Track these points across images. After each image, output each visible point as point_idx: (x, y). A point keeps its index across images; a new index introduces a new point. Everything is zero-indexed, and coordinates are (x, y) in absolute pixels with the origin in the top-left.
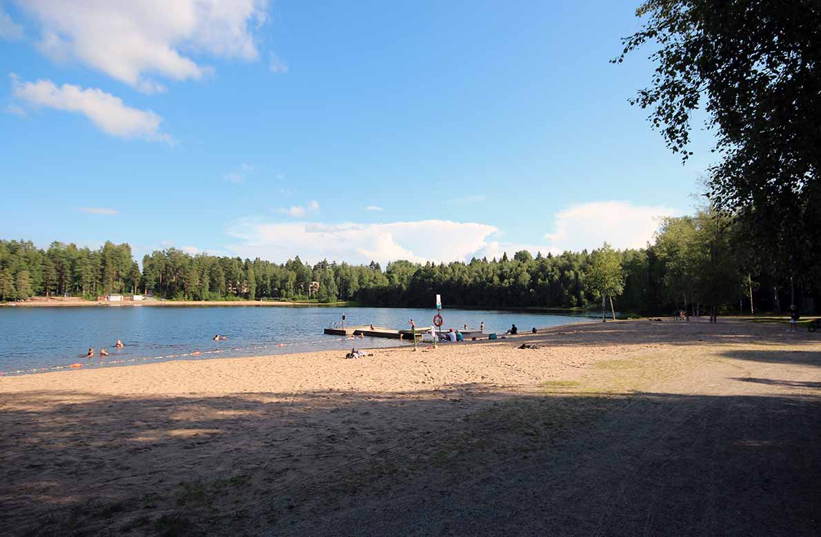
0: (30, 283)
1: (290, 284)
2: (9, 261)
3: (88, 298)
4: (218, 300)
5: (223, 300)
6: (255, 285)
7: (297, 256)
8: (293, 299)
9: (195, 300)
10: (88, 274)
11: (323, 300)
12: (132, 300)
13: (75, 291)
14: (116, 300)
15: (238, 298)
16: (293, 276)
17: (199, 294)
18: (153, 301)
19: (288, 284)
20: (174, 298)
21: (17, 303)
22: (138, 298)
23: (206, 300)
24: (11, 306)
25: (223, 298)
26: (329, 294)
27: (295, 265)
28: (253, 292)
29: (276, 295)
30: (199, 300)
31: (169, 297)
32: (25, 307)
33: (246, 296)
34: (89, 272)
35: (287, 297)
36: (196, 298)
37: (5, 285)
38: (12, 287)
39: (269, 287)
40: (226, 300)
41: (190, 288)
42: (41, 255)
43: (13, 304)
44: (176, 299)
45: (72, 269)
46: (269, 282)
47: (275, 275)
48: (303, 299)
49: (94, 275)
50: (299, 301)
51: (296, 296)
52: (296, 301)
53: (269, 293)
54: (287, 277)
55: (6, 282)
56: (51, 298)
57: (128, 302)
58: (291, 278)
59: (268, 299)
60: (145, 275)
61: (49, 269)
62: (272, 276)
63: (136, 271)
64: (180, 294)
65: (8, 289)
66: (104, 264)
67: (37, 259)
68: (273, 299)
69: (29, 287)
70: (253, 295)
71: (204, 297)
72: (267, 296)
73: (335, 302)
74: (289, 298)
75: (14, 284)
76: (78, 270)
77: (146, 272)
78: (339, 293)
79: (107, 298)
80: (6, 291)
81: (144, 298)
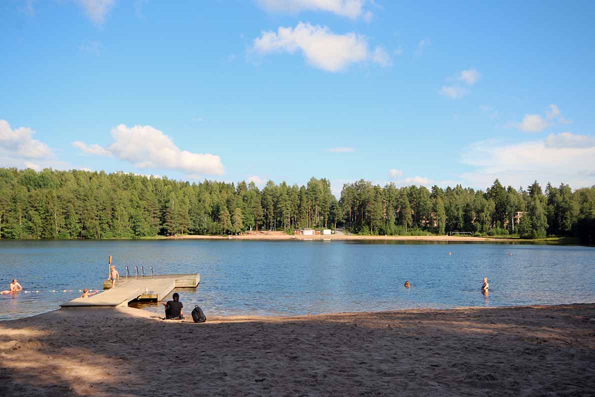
0: (242, 219)
1: (486, 216)
2: (231, 200)
3: (288, 232)
4: (403, 235)
5: (408, 235)
6: (444, 217)
7: (497, 181)
8: (489, 234)
9: (380, 234)
11: (526, 234)
12: (322, 234)
13: (279, 226)
14: (309, 234)
15: (426, 232)
16: (491, 205)
17: (383, 227)
18: (341, 235)
19: (483, 214)
21: (234, 237)
22: (327, 232)
23: (391, 234)
24: (228, 239)
25: (410, 233)
26: (534, 226)
27: (496, 192)
28: (443, 225)
29: (469, 229)
30: (384, 235)
31: (356, 233)
32: (239, 240)
33: (436, 231)
34: (289, 208)
35: (482, 231)
36: (382, 232)
37: (225, 221)
38: (230, 222)
39: (461, 219)
40: (412, 235)
41: (375, 221)
42: (255, 194)
43: (230, 237)
44: (361, 233)
45: (275, 206)
46: (461, 213)
47: (468, 205)
48: (502, 233)
49: (292, 210)
50: (497, 236)
51: (493, 230)
52: (493, 237)
53: (462, 226)
54: (483, 206)
55: (226, 218)
56: (261, 232)
57: (319, 237)
58: (488, 208)
59: (461, 234)
60: (334, 209)
61: (257, 206)
62: (464, 206)
63: (326, 206)
64: (366, 228)
65: (227, 224)
66: (301, 200)
67: (252, 197)
68: (466, 234)
69: (241, 223)
70: (444, 229)
71: (389, 231)
72: (460, 230)
73: (544, 238)
74: (484, 233)
75: (231, 220)
76: (279, 206)
77: (334, 206)
78: (548, 226)
79: (302, 232)
80: (225, 226)
81: (333, 232)
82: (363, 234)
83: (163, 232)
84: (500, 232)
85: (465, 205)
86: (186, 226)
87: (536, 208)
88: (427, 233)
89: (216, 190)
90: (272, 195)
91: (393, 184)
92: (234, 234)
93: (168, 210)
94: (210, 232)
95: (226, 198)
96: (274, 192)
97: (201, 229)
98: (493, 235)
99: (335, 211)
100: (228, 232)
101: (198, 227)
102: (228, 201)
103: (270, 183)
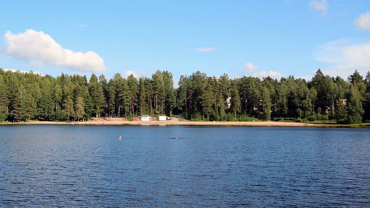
0: (84, 106)
1: (308, 103)
3: (129, 119)
4: (231, 121)
5: (236, 121)
6: (270, 105)
7: (319, 70)
8: (310, 120)
9: (211, 120)
10: (127, 98)
11: (343, 120)
12: (158, 120)
14: (146, 120)
15: (252, 118)
16: (313, 93)
17: (214, 114)
18: (175, 121)
20: (192, 119)
21: (76, 123)
22: (163, 118)
23: (220, 120)
25: (238, 119)
26: (350, 112)
27: (318, 81)
28: (269, 111)
31: (189, 119)
33: (263, 118)
36: (212, 118)
37: (68, 108)
38: (72, 109)
39: (285, 106)
40: (240, 121)
41: (206, 108)
43: (73, 123)
45: (117, 96)
46: (285, 100)
47: (292, 93)
48: (322, 119)
49: (132, 99)
50: (318, 122)
51: (314, 116)
52: (313, 122)
53: (286, 113)
54: (305, 94)
55: (69, 106)
56: (104, 119)
57: (155, 122)
58: (310, 96)
59: (285, 120)
60: (169, 98)
61: (99, 95)
62: (288, 94)
63: (162, 94)
64: (198, 115)
65: (69, 110)
66: (141, 90)
67: (98, 87)
68: (290, 120)
69: (83, 110)
70: (270, 116)
71: (218, 117)
72: (284, 116)
73: (359, 123)
74: (306, 119)
75: (74, 107)
76: (121, 95)
77: (169, 95)
78: (364, 112)
79: (140, 118)
80: (68, 113)
81: (169, 118)
82: (195, 120)
84: (320, 118)
85: (289, 93)
86: (32, 114)
87: (352, 95)
88: (254, 119)
89: (68, 82)
90: (116, 86)
91: (227, 75)
92: (77, 120)
93: (16, 99)
94: (58, 118)
95: (73, 88)
96: (118, 82)
97: (49, 116)
98: (313, 121)
99: (170, 100)
100: (72, 119)
101: (46, 114)
102: (75, 91)
103: (118, 75)
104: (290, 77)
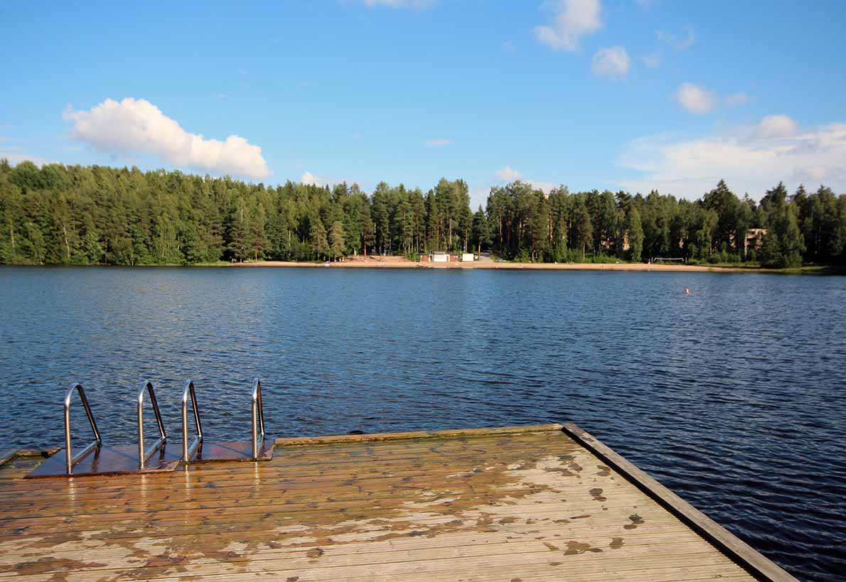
0: (343, 237)
1: (705, 233)
2: (327, 210)
3: (411, 258)
4: (580, 262)
5: (588, 262)
6: (641, 237)
7: (722, 182)
8: (711, 262)
9: (545, 261)
10: (410, 224)
11: (772, 262)
12: (461, 260)
13: (396, 249)
14: (441, 259)
15: (613, 258)
16: (713, 217)
17: (551, 251)
18: (487, 262)
19: (701, 232)
20: (515, 259)
21: (332, 264)
22: (468, 257)
23: (563, 261)
24: (324, 267)
25: (590, 260)
26: (784, 250)
27: (719, 199)
28: (639, 248)
29: (678, 255)
30: (552, 262)
31: (510, 259)
32: (338, 267)
33: (627, 257)
34: (411, 222)
35: (698, 256)
36: (548, 258)
37: (319, 240)
38: (325, 242)
39: (666, 239)
40: (593, 262)
41: (538, 242)
42: (361, 201)
43: (327, 264)
44: (518, 260)
45: (391, 218)
46: (667, 230)
47: (677, 219)
48: (730, 261)
49: (416, 226)
50: (723, 264)
51: (717, 256)
52: (717, 265)
53: (667, 250)
54: (701, 220)
55: (320, 236)
56: (371, 258)
57: (457, 264)
58: (708, 223)
59: (665, 261)
60: (478, 224)
61: (365, 218)
62: (672, 220)
63: (466, 218)
64: (524, 253)
65: (321, 244)
66: (429, 210)
67: (357, 206)
68: (673, 261)
69: (342, 243)
70: (640, 254)
71: (560, 257)
72: (663, 255)
73: (798, 267)
74: (703, 259)
75: (327, 239)
76: (398, 219)
77: (478, 219)
78: (805, 248)
79: (431, 257)
80: (319, 248)
81: (476, 258)
82: (521, 261)
83: (227, 256)
84: (727, 259)
85: (673, 218)
86: (262, 248)
87: (789, 223)
88: (615, 259)
89: (304, 196)
90: (386, 203)
91: (566, 187)
92: (332, 260)
93: (235, 223)
94: (296, 256)
95: (319, 207)
96: (389, 198)
97: (282, 252)
98: (716, 263)
99: (480, 227)
100: (322, 257)
101: (278, 249)
102: (322, 211)
103: (382, 185)
104: (653, 192)
